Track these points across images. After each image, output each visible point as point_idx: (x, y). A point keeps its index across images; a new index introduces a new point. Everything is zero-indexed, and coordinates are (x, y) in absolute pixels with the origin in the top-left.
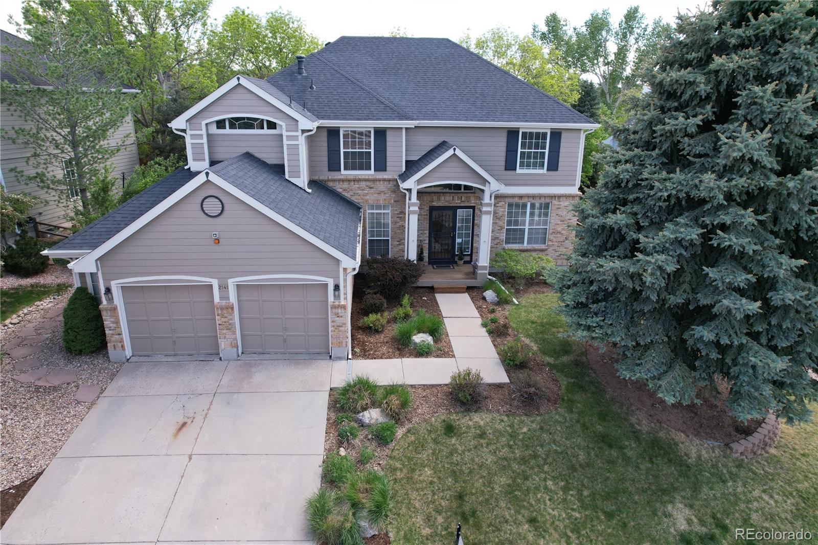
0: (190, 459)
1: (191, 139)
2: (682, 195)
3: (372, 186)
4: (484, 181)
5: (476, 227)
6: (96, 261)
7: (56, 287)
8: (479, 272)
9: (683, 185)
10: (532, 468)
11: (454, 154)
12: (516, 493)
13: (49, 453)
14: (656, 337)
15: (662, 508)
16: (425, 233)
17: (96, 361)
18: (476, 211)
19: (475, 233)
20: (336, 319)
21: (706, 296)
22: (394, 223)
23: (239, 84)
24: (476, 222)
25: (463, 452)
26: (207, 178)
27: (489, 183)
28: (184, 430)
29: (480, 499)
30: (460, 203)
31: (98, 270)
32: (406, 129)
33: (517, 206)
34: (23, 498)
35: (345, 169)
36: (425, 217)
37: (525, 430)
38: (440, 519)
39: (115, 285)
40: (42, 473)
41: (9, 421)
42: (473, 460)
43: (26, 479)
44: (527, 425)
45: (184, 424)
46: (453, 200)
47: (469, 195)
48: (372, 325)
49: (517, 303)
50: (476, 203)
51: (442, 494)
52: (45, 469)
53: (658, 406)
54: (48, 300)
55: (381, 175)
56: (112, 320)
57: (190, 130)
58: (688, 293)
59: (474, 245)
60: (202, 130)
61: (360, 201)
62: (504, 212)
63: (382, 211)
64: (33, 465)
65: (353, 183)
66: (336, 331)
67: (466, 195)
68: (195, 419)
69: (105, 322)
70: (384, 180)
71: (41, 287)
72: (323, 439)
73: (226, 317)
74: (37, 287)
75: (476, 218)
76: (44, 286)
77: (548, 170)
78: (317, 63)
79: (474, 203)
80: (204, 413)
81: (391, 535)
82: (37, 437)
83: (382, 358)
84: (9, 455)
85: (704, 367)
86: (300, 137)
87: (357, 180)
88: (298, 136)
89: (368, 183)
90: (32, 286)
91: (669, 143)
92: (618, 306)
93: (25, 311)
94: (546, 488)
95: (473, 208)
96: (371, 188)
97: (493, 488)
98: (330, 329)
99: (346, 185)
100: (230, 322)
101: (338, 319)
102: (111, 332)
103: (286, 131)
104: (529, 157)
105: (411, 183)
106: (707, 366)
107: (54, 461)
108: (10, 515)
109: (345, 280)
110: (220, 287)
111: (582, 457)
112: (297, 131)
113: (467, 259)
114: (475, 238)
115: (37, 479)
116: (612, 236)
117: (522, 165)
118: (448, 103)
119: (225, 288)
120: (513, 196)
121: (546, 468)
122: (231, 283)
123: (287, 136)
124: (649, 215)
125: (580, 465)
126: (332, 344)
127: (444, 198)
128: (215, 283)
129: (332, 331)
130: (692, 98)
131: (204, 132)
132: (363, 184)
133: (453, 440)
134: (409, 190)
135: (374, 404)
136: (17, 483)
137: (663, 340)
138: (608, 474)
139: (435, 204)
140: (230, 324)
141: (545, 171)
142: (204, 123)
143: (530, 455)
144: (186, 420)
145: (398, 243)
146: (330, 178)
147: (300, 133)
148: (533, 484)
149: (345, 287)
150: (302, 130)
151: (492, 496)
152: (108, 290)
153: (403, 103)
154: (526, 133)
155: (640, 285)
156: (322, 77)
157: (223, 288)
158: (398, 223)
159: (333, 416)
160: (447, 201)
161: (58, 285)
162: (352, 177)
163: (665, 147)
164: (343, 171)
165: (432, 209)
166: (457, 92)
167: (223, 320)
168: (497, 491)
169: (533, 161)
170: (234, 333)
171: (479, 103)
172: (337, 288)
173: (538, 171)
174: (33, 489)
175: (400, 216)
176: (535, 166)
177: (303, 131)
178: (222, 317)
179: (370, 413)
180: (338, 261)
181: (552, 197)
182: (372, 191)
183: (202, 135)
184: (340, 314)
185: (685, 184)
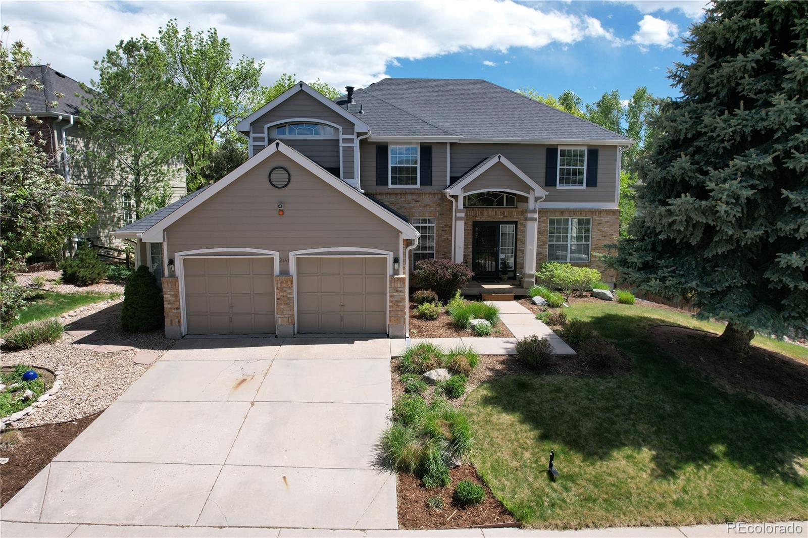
0: (253, 404)
1: (254, 141)
2: (748, 130)
3: (418, 199)
4: (528, 189)
5: (518, 243)
6: (164, 231)
7: (109, 295)
8: (526, 279)
9: (747, 120)
10: (617, 416)
11: (499, 162)
12: (605, 435)
13: (110, 397)
14: (734, 281)
15: (771, 454)
16: (469, 248)
17: (152, 338)
18: (519, 226)
19: (518, 249)
20: (395, 294)
21: (787, 223)
22: (439, 236)
23: (302, 90)
24: (518, 237)
25: (541, 402)
26: (277, 148)
27: (533, 190)
28: (244, 384)
29: (568, 439)
30: (503, 218)
31: (164, 241)
32: (451, 144)
33: (559, 222)
34: (85, 428)
35: (392, 183)
36: (469, 232)
37: (602, 388)
38: (527, 455)
39: (178, 258)
40: (103, 411)
41: (71, 374)
42: (553, 409)
43: (88, 415)
44: (603, 385)
45: (244, 380)
46: (496, 215)
47: (511, 209)
48: (427, 311)
49: (567, 306)
50: (518, 218)
51: (525, 434)
52: (106, 409)
53: (738, 376)
54: (102, 303)
55: (427, 189)
56: (172, 293)
57: (253, 133)
58: (766, 226)
59: (518, 260)
60: (264, 133)
61: (406, 214)
62: (547, 227)
63: (427, 225)
64: (94, 404)
65: (399, 196)
66: (395, 307)
67: (508, 209)
68: (255, 377)
69: (165, 296)
70: (430, 194)
71: (96, 293)
72: (391, 393)
73: (285, 291)
74: (92, 293)
75: (518, 233)
76: (99, 293)
77: (587, 186)
78: (365, 95)
79: (517, 218)
80: (264, 372)
81: (476, 465)
82: (98, 386)
83: (440, 337)
84: (71, 397)
85: (793, 305)
86: (355, 140)
87: (403, 193)
88: (353, 139)
89: (414, 197)
90: (87, 292)
91: (726, 90)
92: (687, 260)
93: (82, 309)
94: (636, 431)
95: (516, 223)
96: (417, 201)
97: (580, 431)
98: (388, 304)
99: (393, 199)
100: (289, 296)
101: (396, 294)
102: (169, 306)
103: (343, 134)
104: (568, 174)
105: (456, 190)
106: (795, 305)
107: (115, 403)
108: (73, 440)
109: (404, 254)
110: (281, 260)
111: (668, 408)
112: (353, 134)
113: (511, 274)
114: (518, 254)
115: (99, 415)
116: (675, 190)
117: (561, 182)
118: (489, 125)
119: (286, 261)
120: (555, 211)
121: (632, 416)
122: (292, 257)
123: (343, 139)
124: (713, 160)
125: (669, 415)
126: (390, 321)
127: (488, 213)
128: (276, 255)
129: (390, 307)
130: (746, 41)
131: (265, 135)
132: (409, 197)
133: (528, 394)
134: (455, 197)
135: (439, 365)
136: (79, 417)
137: (742, 283)
138: (702, 423)
139: (478, 219)
140: (288, 299)
141: (584, 187)
142: (266, 126)
143: (613, 405)
144: (245, 377)
145: (443, 256)
146: (378, 191)
147: (355, 136)
148: (622, 428)
149: (404, 261)
150: (357, 133)
151: (579, 437)
152: (171, 262)
153: (447, 125)
154: (565, 151)
155: (713, 220)
156: (370, 105)
157: (284, 261)
158: (443, 236)
159: (397, 377)
160: (489, 216)
161: (112, 294)
162: (399, 192)
163: (722, 94)
164: (390, 186)
165: (475, 224)
166: (496, 117)
167: (282, 294)
168: (584, 433)
169: (571, 177)
170: (292, 309)
171: (517, 125)
172: (396, 260)
173: (577, 187)
174: (94, 422)
175: (445, 229)
176: (574, 182)
177: (359, 134)
178: (281, 291)
179: (437, 372)
180: (398, 232)
181: (593, 212)
182: (418, 204)
183: (264, 138)
184: (399, 289)
185: (750, 118)
